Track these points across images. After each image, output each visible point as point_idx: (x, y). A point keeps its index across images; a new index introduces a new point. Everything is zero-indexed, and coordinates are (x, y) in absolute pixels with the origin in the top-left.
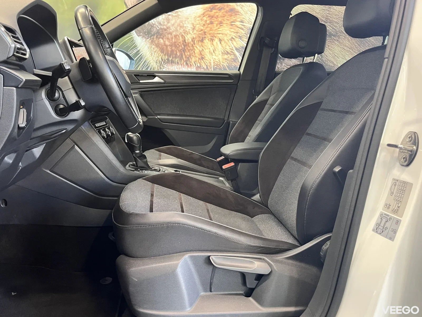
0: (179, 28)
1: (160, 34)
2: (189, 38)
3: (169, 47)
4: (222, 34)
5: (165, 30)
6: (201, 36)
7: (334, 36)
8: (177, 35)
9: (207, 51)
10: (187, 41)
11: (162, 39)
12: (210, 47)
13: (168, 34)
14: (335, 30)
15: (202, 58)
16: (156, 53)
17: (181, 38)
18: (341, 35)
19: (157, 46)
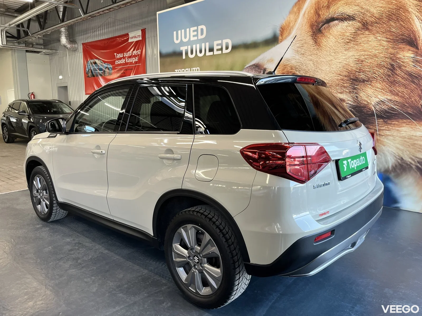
7: (367, 81)
14: (368, 77)
18: (373, 80)
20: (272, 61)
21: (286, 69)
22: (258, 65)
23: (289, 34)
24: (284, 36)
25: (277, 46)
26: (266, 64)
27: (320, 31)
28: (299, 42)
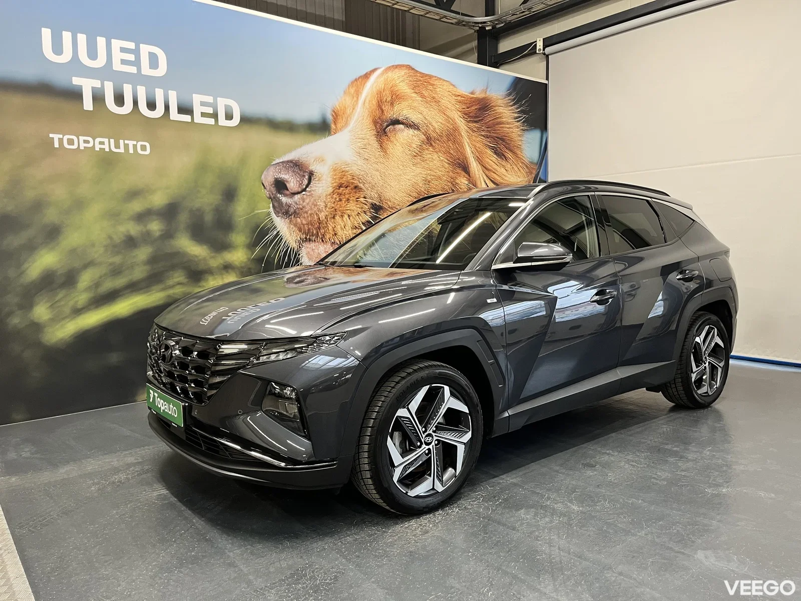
0: (313, 206)
1: (296, 214)
2: (322, 216)
3: (305, 226)
4: (350, 210)
5: (302, 209)
6: (333, 213)
8: (312, 214)
9: (339, 227)
10: (321, 219)
11: (299, 218)
12: (341, 222)
13: (304, 213)
15: (335, 234)
16: (295, 233)
17: (315, 216)
19: (295, 225)
20: (323, 160)
21: (345, 177)
22: (297, 163)
23: (346, 124)
24: (339, 126)
25: (328, 138)
26: (313, 163)
27: (385, 133)
28: (360, 140)
